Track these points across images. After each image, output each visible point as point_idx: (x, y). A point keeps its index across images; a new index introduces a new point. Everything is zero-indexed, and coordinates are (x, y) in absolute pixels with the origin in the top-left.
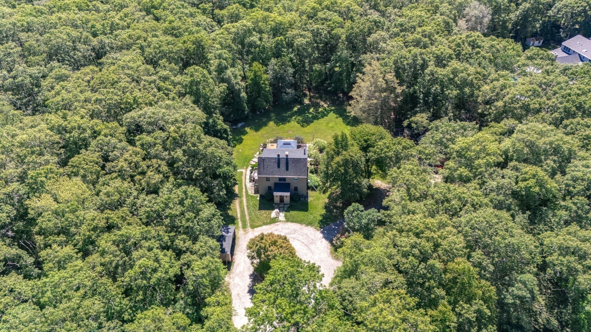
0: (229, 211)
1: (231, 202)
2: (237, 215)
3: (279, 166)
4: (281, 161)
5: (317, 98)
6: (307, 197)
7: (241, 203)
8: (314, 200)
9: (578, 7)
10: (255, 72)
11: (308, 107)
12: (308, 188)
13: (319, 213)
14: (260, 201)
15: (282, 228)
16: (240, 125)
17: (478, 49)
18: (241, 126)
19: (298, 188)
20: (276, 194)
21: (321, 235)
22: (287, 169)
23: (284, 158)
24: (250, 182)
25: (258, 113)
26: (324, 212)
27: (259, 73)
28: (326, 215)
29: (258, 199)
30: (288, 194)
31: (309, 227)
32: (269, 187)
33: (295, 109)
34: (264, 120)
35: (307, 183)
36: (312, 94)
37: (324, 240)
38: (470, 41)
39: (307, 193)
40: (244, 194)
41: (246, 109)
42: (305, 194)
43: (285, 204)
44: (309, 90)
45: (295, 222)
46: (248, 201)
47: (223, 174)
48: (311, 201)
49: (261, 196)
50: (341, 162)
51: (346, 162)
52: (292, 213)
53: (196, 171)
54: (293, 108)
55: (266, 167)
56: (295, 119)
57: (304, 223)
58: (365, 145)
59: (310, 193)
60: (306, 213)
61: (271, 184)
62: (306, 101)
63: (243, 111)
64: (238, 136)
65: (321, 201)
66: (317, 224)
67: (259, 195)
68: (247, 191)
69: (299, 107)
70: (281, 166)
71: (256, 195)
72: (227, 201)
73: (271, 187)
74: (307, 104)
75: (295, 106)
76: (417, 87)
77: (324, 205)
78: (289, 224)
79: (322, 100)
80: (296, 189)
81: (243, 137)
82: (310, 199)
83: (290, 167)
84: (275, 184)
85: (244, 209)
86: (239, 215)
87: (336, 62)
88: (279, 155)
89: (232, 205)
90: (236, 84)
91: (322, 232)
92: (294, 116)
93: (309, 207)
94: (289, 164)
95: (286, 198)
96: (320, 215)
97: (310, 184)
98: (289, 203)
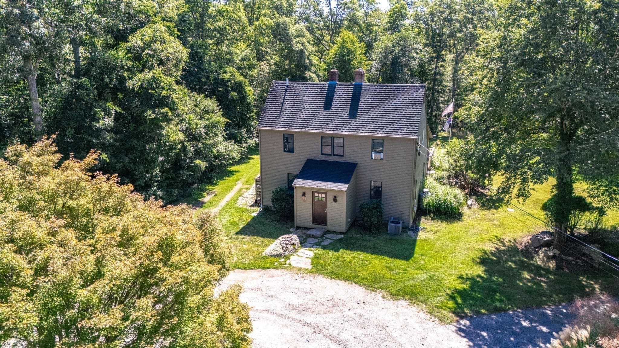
3: (328, 106)
4: (338, 91)
8: (437, 239)
13: (456, 273)
14: (255, 218)
15: (284, 288)
19: (384, 190)
20: (298, 183)
22: (353, 112)
23: (348, 85)
28: (489, 280)
29: (254, 214)
30: (344, 187)
31: (403, 303)
32: (289, 176)
39: (417, 220)
43: (328, 232)
45: (347, 279)
48: (425, 240)
49: (265, 210)
52: (346, 255)
55: (287, 105)
57: (386, 288)
59: (427, 223)
60: (399, 263)
61: (297, 163)
67: (259, 209)
70: (334, 104)
78: (322, 281)
80: (376, 191)
82: (423, 236)
83: (362, 108)
84: (309, 162)
93: (417, 249)
94: (362, 100)
95: (335, 199)
96: (460, 277)
97: (427, 200)
98: (344, 228)
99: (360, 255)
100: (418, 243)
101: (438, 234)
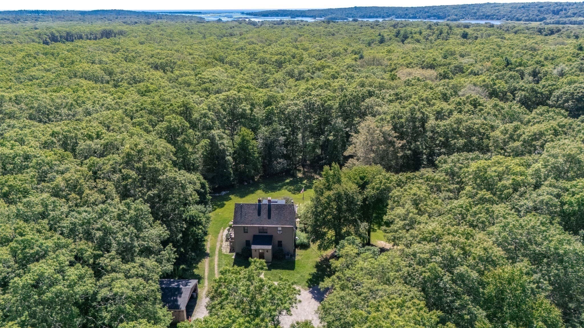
0: (195, 270)
1: (200, 261)
2: (204, 274)
3: (259, 214)
4: (263, 208)
5: (311, 173)
6: (294, 255)
7: (212, 261)
8: (302, 259)
9: (578, 93)
10: (244, 136)
11: (301, 179)
12: (296, 246)
13: (308, 272)
14: (235, 259)
16: (223, 193)
17: (481, 107)
18: (225, 194)
19: (283, 243)
20: (254, 247)
21: (310, 295)
22: (269, 217)
23: (266, 204)
24: (226, 241)
25: (246, 184)
26: (315, 270)
27: (248, 138)
28: (318, 274)
29: (233, 257)
30: (270, 247)
32: (247, 241)
33: (288, 181)
34: (252, 189)
35: (295, 240)
36: (306, 170)
37: (313, 300)
38: (471, 101)
39: (295, 251)
40: (217, 252)
41: (232, 175)
42: (292, 251)
44: (304, 166)
46: (220, 260)
47: (190, 218)
48: (298, 260)
49: (237, 254)
50: (333, 197)
51: (339, 197)
53: (150, 193)
54: (286, 180)
55: (243, 214)
56: (286, 188)
58: (361, 182)
59: (298, 252)
60: (291, 272)
61: (249, 237)
62: (300, 175)
63: (228, 178)
64: (220, 202)
65: (310, 260)
66: (305, 283)
67: (234, 254)
68: (220, 250)
69: (292, 179)
70: (262, 213)
71: (231, 254)
72: (194, 259)
73: (249, 241)
74: (300, 177)
75: (288, 179)
76: (419, 143)
77: (314, 264)
79: (316, 173)
80: (280, 243)
81: (225, 202)
82: (297, 258)
83: (272, 214)
84: (255, 236)
85: (214, 268)
86: (206, 274)
87: (331, 132)
88: (260, 201)
89: (200, 263)
90: (221, 144)
91: (311, 292)
92: (285, 186)
93: (296, 265)
94: (272, 212)
95: (267, 251)
96: (310, 274)
97: (298, 242)
98: (271, 261)
99: (278, 271)
100: (296, 262)
101: (302, 256)
